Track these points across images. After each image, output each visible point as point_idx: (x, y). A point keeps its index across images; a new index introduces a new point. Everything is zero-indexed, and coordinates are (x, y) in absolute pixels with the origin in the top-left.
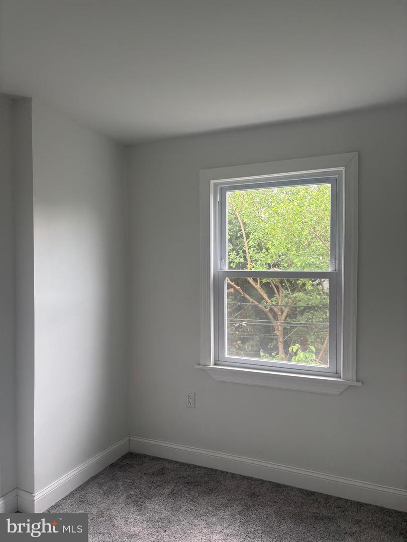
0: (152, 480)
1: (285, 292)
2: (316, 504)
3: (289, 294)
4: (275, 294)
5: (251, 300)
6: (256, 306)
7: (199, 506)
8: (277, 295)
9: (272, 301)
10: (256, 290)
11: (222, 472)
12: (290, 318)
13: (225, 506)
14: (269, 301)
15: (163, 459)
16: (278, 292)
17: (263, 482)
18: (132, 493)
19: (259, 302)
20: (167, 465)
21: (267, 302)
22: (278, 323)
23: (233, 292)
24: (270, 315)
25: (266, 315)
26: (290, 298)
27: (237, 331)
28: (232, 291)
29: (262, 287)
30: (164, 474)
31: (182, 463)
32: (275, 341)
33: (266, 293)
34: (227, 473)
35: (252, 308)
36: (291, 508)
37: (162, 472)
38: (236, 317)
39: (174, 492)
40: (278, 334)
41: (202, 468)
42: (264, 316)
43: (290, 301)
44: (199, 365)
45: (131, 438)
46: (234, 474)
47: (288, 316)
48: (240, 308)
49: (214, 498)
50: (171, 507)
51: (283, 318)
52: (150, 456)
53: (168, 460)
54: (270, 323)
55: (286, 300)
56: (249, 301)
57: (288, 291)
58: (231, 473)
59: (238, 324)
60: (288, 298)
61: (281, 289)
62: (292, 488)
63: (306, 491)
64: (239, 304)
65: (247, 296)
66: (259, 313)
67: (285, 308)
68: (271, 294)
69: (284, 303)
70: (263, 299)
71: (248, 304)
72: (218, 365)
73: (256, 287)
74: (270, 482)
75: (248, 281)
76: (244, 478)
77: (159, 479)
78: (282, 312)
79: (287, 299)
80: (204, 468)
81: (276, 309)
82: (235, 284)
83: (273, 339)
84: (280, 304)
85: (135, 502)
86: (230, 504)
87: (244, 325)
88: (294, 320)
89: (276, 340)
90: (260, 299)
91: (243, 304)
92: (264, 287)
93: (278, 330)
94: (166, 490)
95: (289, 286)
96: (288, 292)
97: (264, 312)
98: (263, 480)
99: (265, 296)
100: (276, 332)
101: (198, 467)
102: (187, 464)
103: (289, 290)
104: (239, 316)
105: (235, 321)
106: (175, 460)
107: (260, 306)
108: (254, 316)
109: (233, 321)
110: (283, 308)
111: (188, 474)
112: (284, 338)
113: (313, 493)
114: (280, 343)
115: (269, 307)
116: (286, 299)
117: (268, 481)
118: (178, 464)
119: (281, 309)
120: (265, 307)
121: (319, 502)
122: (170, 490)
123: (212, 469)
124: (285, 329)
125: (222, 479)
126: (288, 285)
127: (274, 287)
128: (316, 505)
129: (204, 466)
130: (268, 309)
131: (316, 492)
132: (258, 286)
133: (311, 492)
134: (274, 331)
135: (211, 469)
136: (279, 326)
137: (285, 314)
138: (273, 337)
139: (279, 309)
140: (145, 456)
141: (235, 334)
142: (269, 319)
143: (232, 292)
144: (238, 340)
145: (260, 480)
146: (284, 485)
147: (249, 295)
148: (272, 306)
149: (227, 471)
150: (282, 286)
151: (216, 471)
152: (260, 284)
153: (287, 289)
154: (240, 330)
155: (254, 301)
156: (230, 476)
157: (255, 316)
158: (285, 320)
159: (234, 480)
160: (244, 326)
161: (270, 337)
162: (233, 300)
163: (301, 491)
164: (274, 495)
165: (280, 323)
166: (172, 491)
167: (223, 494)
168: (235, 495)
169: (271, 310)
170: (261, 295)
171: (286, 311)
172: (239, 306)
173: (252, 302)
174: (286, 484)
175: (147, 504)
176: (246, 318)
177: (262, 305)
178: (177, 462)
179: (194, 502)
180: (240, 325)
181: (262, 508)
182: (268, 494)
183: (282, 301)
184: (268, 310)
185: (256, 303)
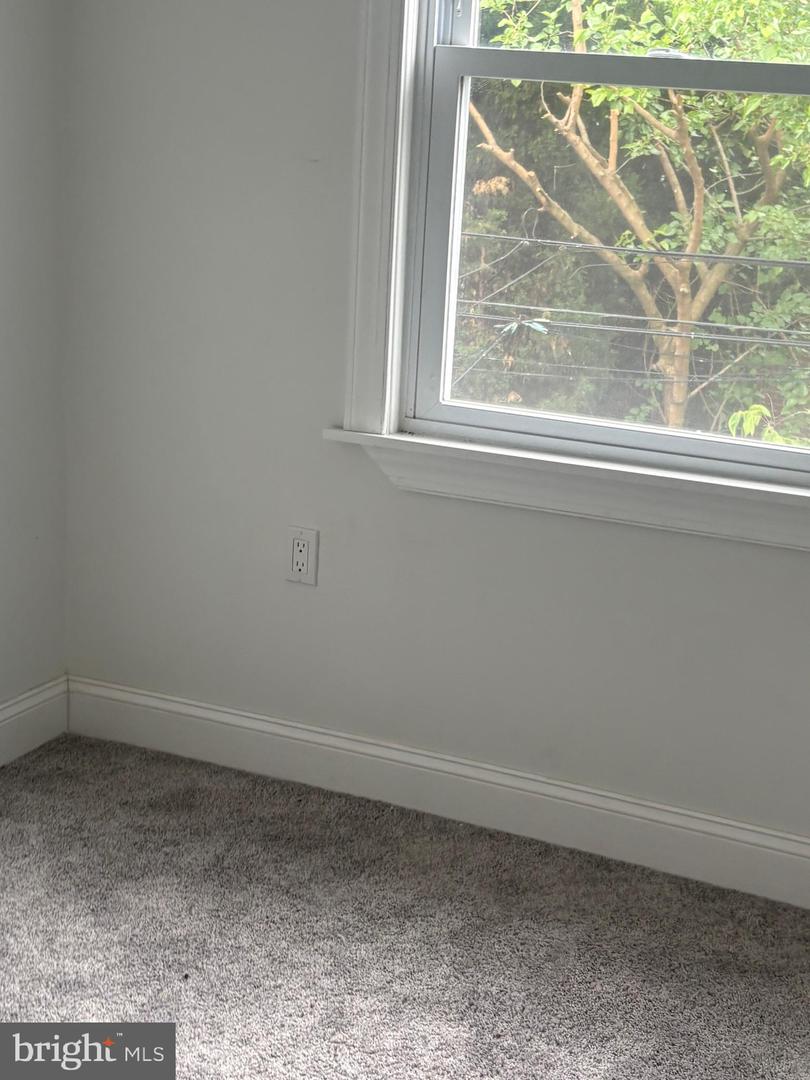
0: (147, 824)
1: (717, 203)
2: (730, 924)
3: (732, 210)
4: (676, 209)
5: (576, 229)
6: (594, 257)
7: (312, 908)
8: (682, 215)
9: (660, 238)
10: (601, 187)
11: (403, 812)
12: (725, 313)
13: (405, 913)
14: (647, 237)
15: (192, 762)
16: (689, 201)
17: (546, 850)
18: (73, 859)
19: (608, 241)
20: (205, 782)
21: (638, 242)
22: (675, 330)
23: (505, 191)
24: (645, 295)
25: (631, 295)
26: (732, 229)
27: (508, 351)
28: (501, 186)
29: (623, 173)
30: (191, 807)
31: (259, 776)
32: (653, 400)
33: (640, 203)
34: (420, 816)
35: (577, 264)
36: (637, 933)
37: (185, 801)
38: (508, 296)
39: (226, 864)
40: (670, 370)
41: (329, 795)
42: (622, 300)
43: (733, 239)
44: (341, 427)
45: (73, 686)
46: (446, 821)
47: (717, 300)
48: (525, 261)
49: (365, 887)
50: (211, 906)
51: (697, 307)
52: (144, 751)
53: (209, 764)
54: (644, 324)
55: (715, 237)
56: (564, 233)
57: (729, 197)
58: (434, 817)
59: (514, 326)
60: (726, 230)
61: (700, 189)
62: (648, 874)
63: (698, 884)
64: (526, 242)
65: (560, 213)
66: (602, 286)
67: (710, 268)
68: (659, 208)
69: (706, 246)
70: (622, 224)
71: (563, 245)
72: (412, 433)
73: (599, 173)
74: (572, 852)
75: (571, 149)
76: (479, 833)
77: (173, 823)
78: (695, 288)
79: (720, 229)
80: (340, 796)
81: (670, 272)
82: (516, 156)
83: (648, 393)
84: (688, 251)
85: (83, 888)
86: (425, 907)
87: (540, 328)
88: (741, 318)
89: (660, 396)
90: (612, 226)
91: (544, 247)
92: (635, 177)
93: (671, 355)
94: (198, 855)
95: (737, 181)
96: (727, 204)
97: (622, 281)
98: (547, 846)
99: (634, 215)
100: (661, 362)
101: (319, 791)
102: (279, 782)
103: (734, 193)
104: (523, 294)
105: (506, 312)
106: (234, 766)
107: (609, 255)
108: (582, 298)
109: (496, 313)
110: (701, 265)
111: (278, 811)
112: (691, 386)
113: (722, 893)
114: (672, 409)
115: (646, 260)
116: (717, 234)
117: (564, 849)
118: (244, 782)
119: (694, 271)
120: (630, 259)
121: (740, 922)
122: (210, 857)
123: (369, 801)
124: (701, 352)
125: (401, 833)
126: (733, 173)
127: (674, 179)
128: (728, 928)
129: (338, 788)
130: (642, 268)
131: (735, 892)
132: (607, 172)
133: (715, 889)
134: (656, 360)
135: (364, 802)
136: (677, 342)
137: (703, 296)
138: (648, 383)
139: (682, 270)
140: (126, 749)
141: (499, 364)
142: (640, 311)
143: (499, 192)
144: (513, 388)
145: (537, 842)
146: (622, 865)
147: (569, 211)
148: (658, 259)
149: (420, 808)
150: (709, 179)
151: (381, 807)
152: (619, 163)
153: (723, 188)
154: (522, 350)
155: (586, 234)
156: (429, 824)
157: (588, 296)
158: (705, 316)
159: (444, 837)
160: (540, 333)
161: (638, 383)
162: (504, 226)
163: (683, 884)
164: (581, 891)
165: (684, 327)
166: (219, 859)
167: (401, 878)
168: (445, 884)
169: (654, 275)
170: (620, 212)
171: (712, 279)
172: (526, 253)
173: (578, 239)
174: (628, 859)
175: (126, 894)
176: (549, 304)
177: (616, 252)
178: (241, 774)
179: (295, 897)
180: (521, 327)
181: (535, 926)
182: (562, 887)
183: (699, 240)
184: (637, 273)
185: (596, 243)
